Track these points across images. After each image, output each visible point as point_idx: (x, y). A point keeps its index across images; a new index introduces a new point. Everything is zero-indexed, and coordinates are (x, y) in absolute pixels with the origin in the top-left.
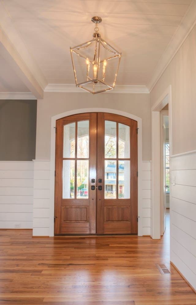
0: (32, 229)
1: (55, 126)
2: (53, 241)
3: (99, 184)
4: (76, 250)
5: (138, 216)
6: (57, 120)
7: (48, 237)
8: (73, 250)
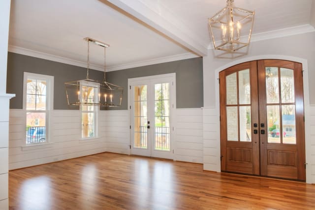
0: (203, 164)
1: (218, 77)
2: (219, 176)
3: (262, 128)
4: (236, 186)
5: (306, 162)
6: (220, 72)
7: (216, 172)
8: (232, 186)
